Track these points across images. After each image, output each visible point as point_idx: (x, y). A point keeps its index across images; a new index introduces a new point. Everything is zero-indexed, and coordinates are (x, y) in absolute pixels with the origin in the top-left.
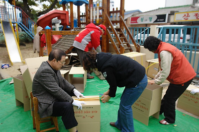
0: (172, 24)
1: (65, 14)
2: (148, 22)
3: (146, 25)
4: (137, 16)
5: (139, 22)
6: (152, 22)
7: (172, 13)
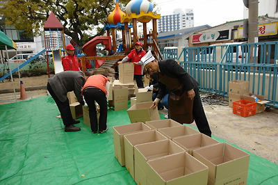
0: (236, 41)
1: (108, 40)
2: (210, 40)
3: (209, 43)
4: (200, 33)
5: (201, 40)
6: (215, 40)
7: (236, 28)
